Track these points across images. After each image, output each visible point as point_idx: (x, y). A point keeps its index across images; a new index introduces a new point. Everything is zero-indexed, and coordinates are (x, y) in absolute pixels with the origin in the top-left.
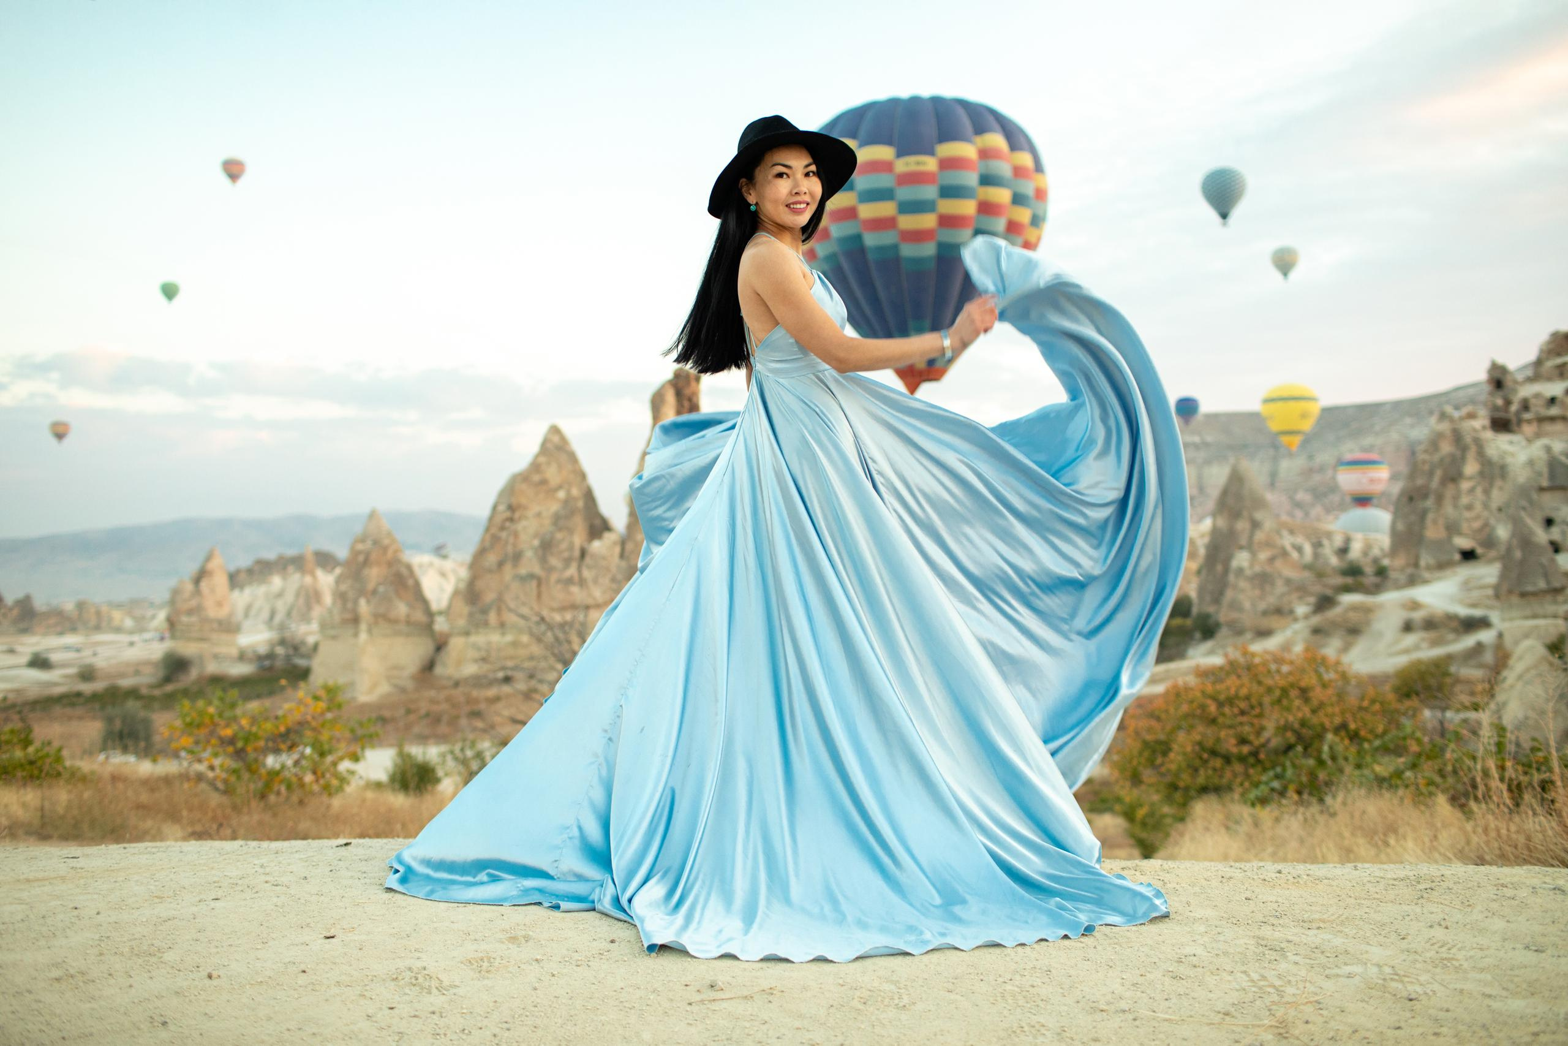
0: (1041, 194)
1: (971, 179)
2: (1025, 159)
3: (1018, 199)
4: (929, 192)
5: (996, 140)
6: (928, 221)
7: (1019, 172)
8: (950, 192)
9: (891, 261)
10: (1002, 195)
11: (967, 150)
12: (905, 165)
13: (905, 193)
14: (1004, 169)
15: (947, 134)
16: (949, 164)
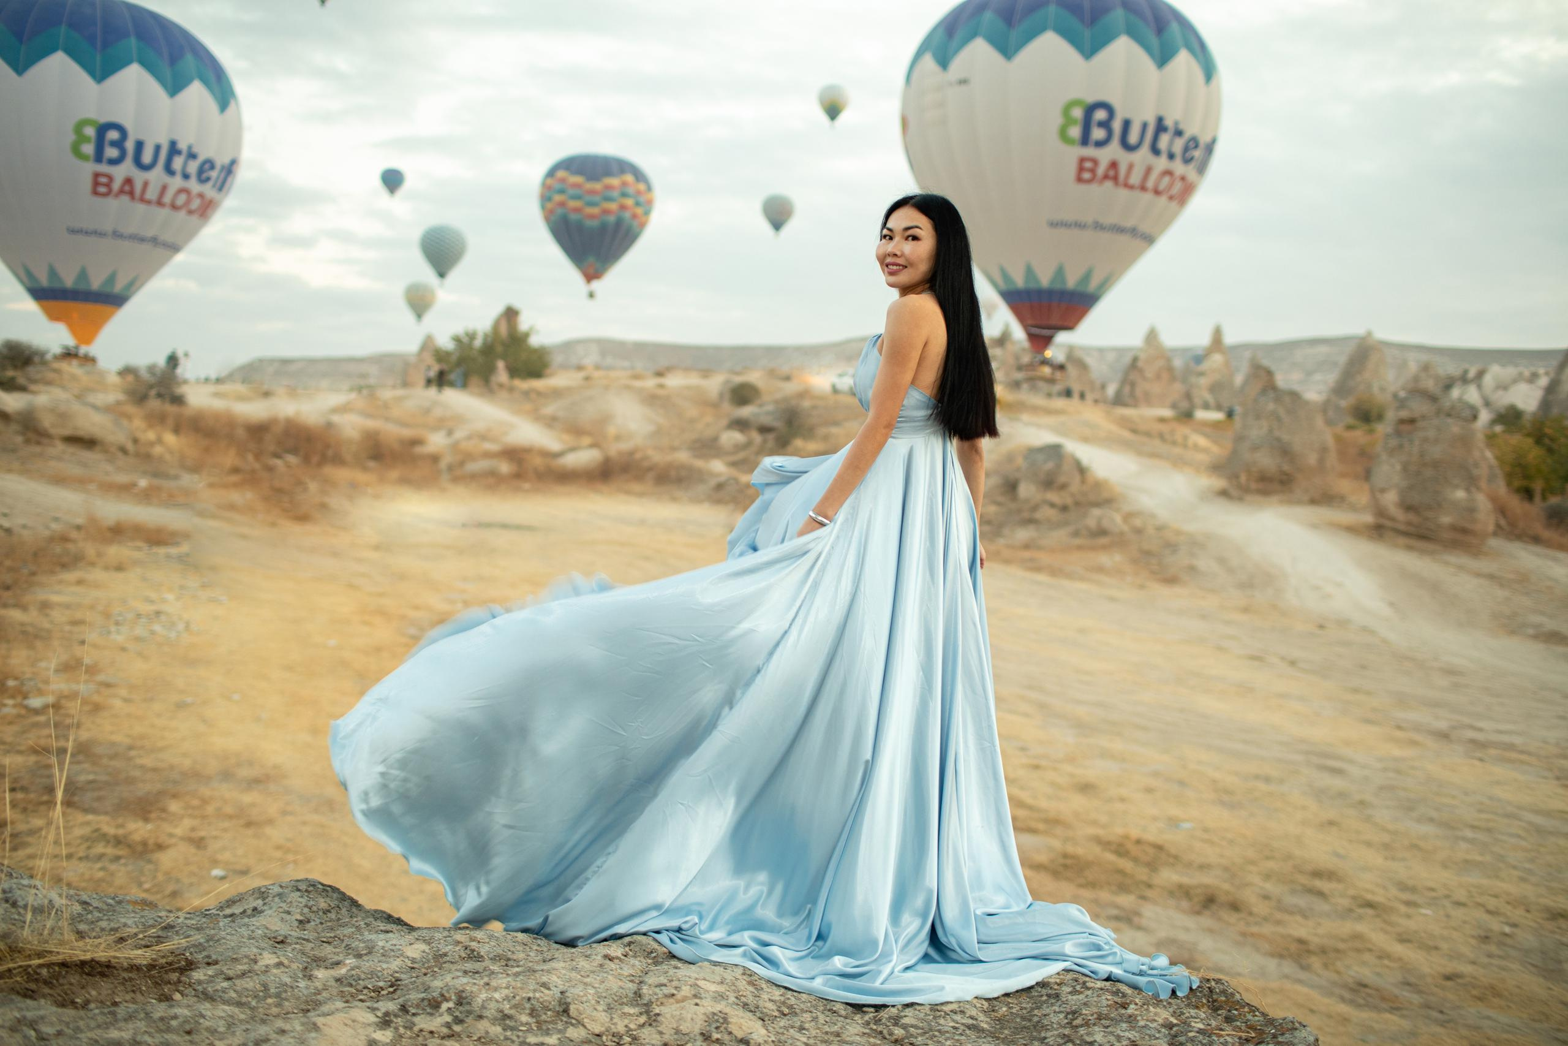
0: (650, 203)
1: (615, 194)
2: (642, 187)
3: (638, 204)
4: (597, 198)
5: (629, 178)
6: (595, 210)
7: (639, 193)
8: (608, 199)
9: (580, 227)
10: (629, 202)
11: (615, 181)
12: (590, 186)
13: (588, 198)
14: (630, 190)
15: (608, 173)
16: (608, 187)
